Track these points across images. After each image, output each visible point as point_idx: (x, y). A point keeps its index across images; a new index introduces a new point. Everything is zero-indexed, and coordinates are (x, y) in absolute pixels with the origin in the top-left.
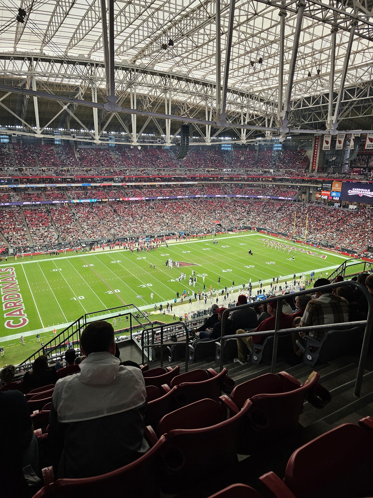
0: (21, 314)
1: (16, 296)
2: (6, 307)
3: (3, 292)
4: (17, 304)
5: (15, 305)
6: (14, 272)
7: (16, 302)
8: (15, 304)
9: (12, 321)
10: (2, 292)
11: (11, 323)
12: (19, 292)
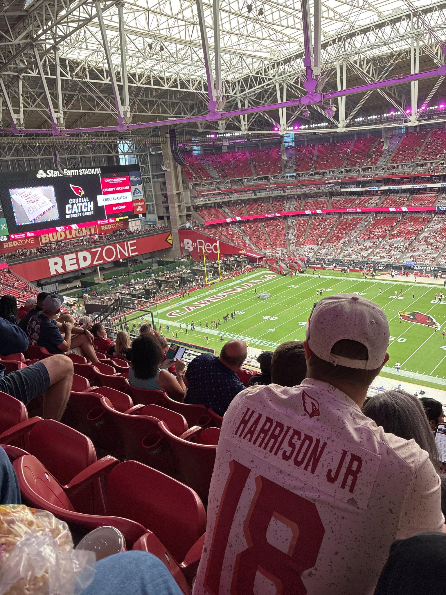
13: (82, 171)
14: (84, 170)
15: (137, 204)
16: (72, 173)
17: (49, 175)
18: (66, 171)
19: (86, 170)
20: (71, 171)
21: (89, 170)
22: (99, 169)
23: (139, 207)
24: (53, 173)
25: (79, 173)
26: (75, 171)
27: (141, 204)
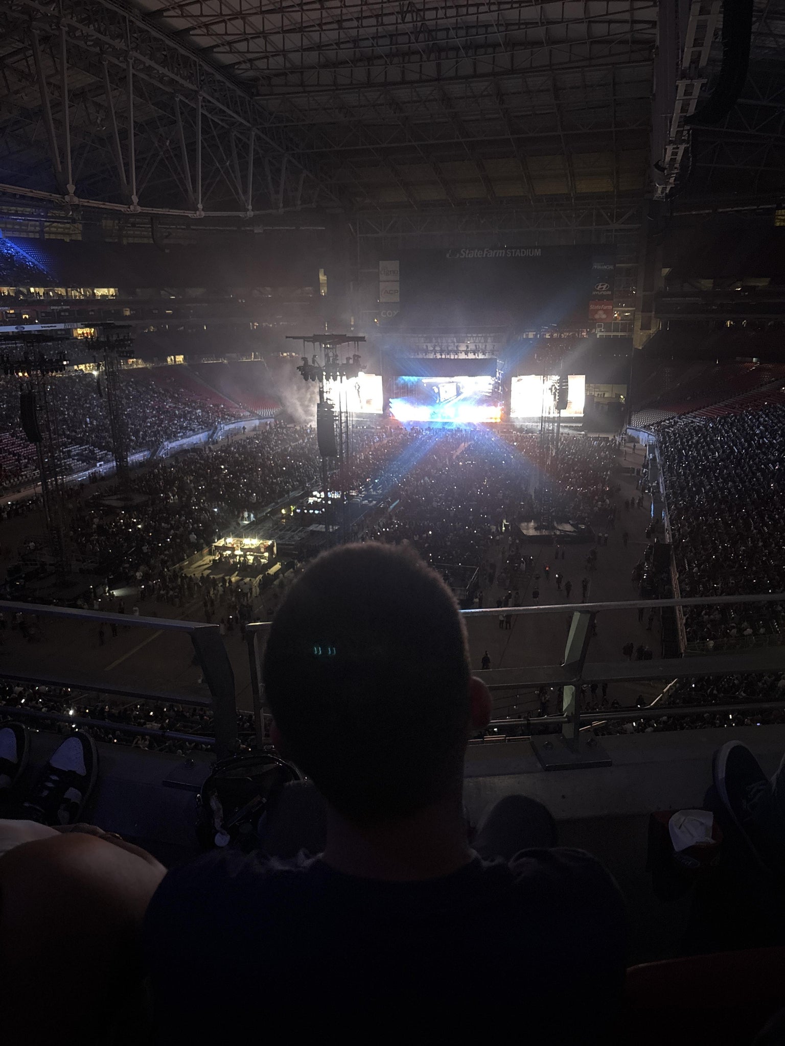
13: (512, 252)
14: (513, 251)
15: (598, 307)
16: (496, 253)
17: (462, 255)
18: (487, 251)
19: (518, 250)
20: (495, 251)
21: (522, 250)
22: (540, 250)
23: (601, 312)
24: (468, 254)
25: (506, 253)
26: (501, 251)
27: (605, 308)
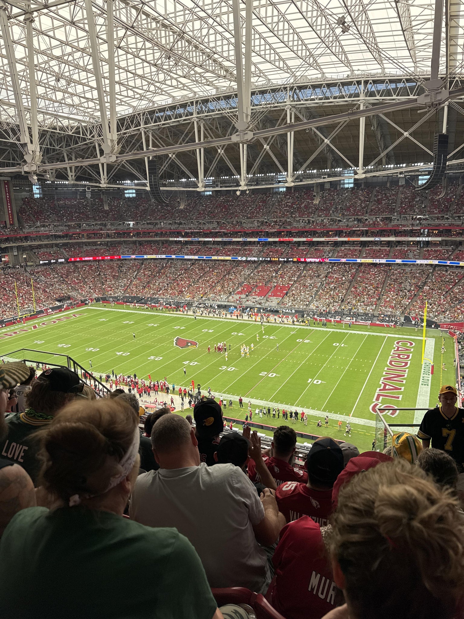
0: (398, 348)
1: (393, 363)
2: (408, 356)
3: (405, 371)
4: (397, 355)
5: (399, 355)
6: (374, 400)
7: (397, 358)
8: (399, 357)
9: (408, 345)
10: (407, 372)
11: (409, 344)
12: (388, 366)
